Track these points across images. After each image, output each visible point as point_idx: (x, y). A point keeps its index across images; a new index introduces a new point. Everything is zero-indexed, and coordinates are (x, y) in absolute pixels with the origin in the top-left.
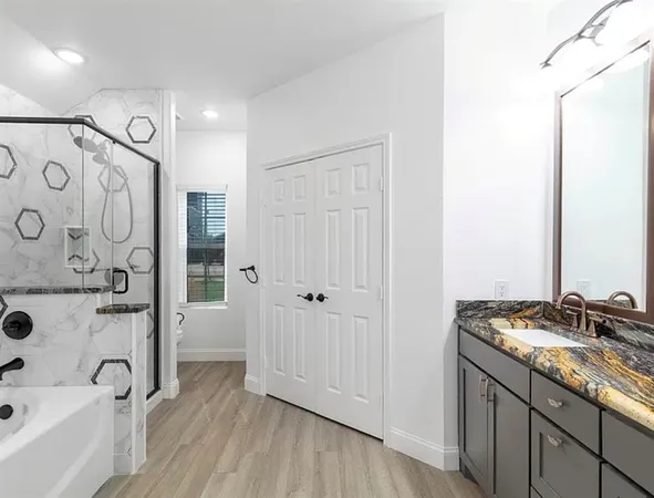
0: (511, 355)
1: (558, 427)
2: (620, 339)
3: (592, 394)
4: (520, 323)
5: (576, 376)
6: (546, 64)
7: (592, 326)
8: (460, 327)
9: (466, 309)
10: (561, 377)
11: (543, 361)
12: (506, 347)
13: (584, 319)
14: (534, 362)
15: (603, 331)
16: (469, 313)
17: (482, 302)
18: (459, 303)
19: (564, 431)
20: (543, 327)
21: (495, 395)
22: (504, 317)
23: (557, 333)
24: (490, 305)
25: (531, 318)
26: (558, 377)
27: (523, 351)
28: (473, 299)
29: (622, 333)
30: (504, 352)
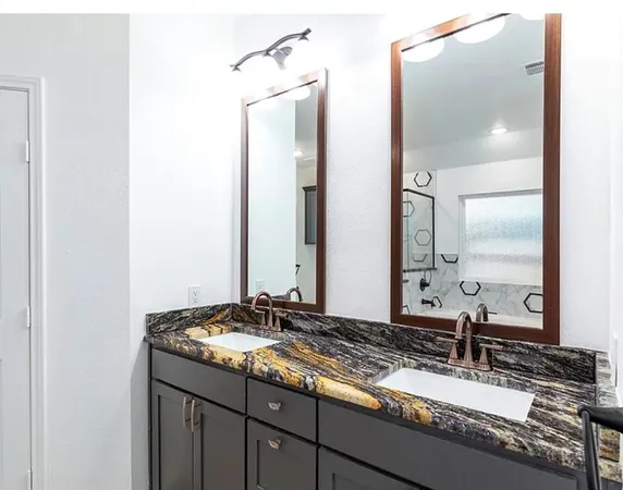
0: (225, 367)
1: (274, 427)
2: (299, 330)
3: (311, 388)
4: (215, 329)
5: (293, 374)
6: (236, 68)
7: (278, 322)
8: (151, 346)
9: (159, 323)
10: (281, 378)
11: (259, 366)
12: (218, 359)
13: (271, 317)
14: (251, 370)
15: (286, 325)
16: (162, 327)
17: (175, 312)
18: (150, 316)
19: (281, 430)
20: (236, 330)
21: (202, 415)
22: (197, 325)
23: (249, 333)
24: (185, 314)
25: (222, 322)
26: (278, 379)
27: (237, 360)
28: (166, 310)
29: (300, 324)
30: (216, 366)
